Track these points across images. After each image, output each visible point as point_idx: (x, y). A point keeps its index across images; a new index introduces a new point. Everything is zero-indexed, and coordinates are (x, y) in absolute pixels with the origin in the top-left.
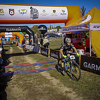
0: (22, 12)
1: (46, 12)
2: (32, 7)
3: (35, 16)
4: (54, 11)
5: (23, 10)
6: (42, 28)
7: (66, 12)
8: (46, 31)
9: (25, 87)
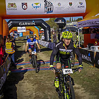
4: (71, 4)
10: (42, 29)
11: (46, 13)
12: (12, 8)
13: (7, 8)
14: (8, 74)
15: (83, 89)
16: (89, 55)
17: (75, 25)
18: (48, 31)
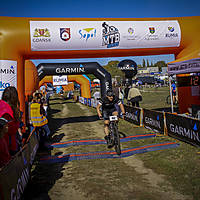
0: (87, 34)
1: (134, 31)
2: (107, 23)
3: (113, 42)
4: (152, 30)
5: (88, 30)
6: (128, 67)
7: (178, 30)
8: (135, 72)
9: (90, 189)
10: (98, 81)
12: (42, 38)
13: (32, 37)
16: (195, 128)
18: (107, 83)
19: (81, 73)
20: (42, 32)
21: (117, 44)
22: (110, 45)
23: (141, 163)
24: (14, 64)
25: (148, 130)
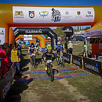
0: (43, 14)
3: (57, 19)
4: (79, 13)
6: (68, 30)
7: (93, 13)
8: (72, 33)
10: (49, 38)
11: (53, 22)
12: (19, 16)
14: (13, 83)
15: (89, 100)
16: (97, 65)
17: (83, 34)
18: (55, 40)
19: (40, 34)
20: (19, 13)
21: (60, 20)
22: (55, 21)
23: (67, 82)
24: (4, 29)
25: (74, 66)
